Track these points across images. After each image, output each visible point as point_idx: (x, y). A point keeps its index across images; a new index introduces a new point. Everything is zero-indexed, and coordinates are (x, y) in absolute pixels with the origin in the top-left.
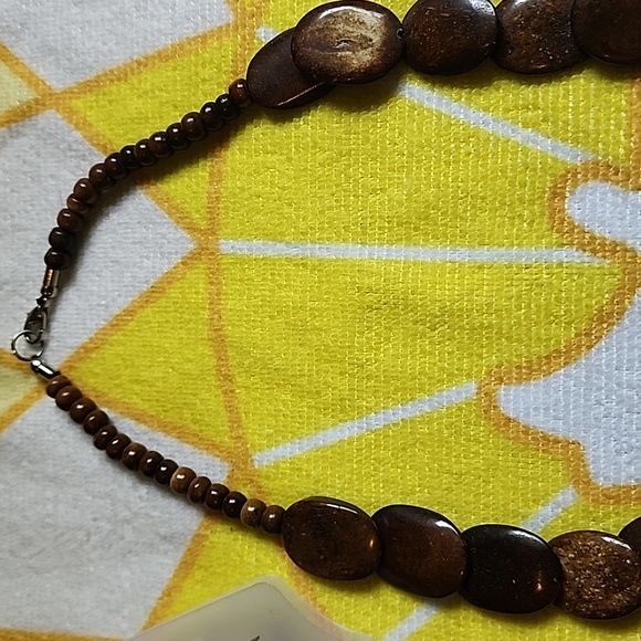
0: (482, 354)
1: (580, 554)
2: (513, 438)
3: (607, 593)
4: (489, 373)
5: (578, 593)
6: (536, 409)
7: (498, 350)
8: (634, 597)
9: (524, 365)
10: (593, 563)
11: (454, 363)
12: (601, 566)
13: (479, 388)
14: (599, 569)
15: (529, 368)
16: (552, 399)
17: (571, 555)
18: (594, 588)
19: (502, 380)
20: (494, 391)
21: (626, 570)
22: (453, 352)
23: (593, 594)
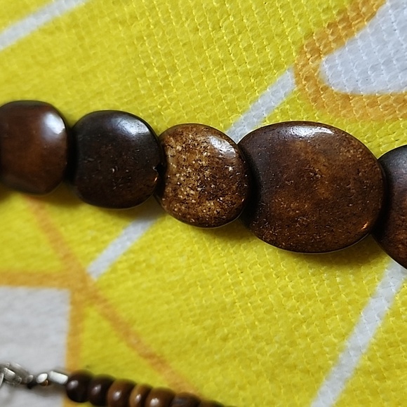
0: (283, 31)
1: (188, 149)
2: (361, 118)
3: (202, 197)
4: (301, 52)
5: (175, 190)
6: (374, 68)
7: (301, 16)
8: (225, 210)
9: (338, 19)
10: (196, 161)
11: (256, 59)
12: (202, 167)
13: (297, 75)
14: (200, 170)
15: (345, 19)
16: (390, 46)
17: (179, 148)
18: (191, 189)
19: (318, 51)
20: (315, 70)
21: (225, 177)
22: (250, 46)
23: (188, 195)
